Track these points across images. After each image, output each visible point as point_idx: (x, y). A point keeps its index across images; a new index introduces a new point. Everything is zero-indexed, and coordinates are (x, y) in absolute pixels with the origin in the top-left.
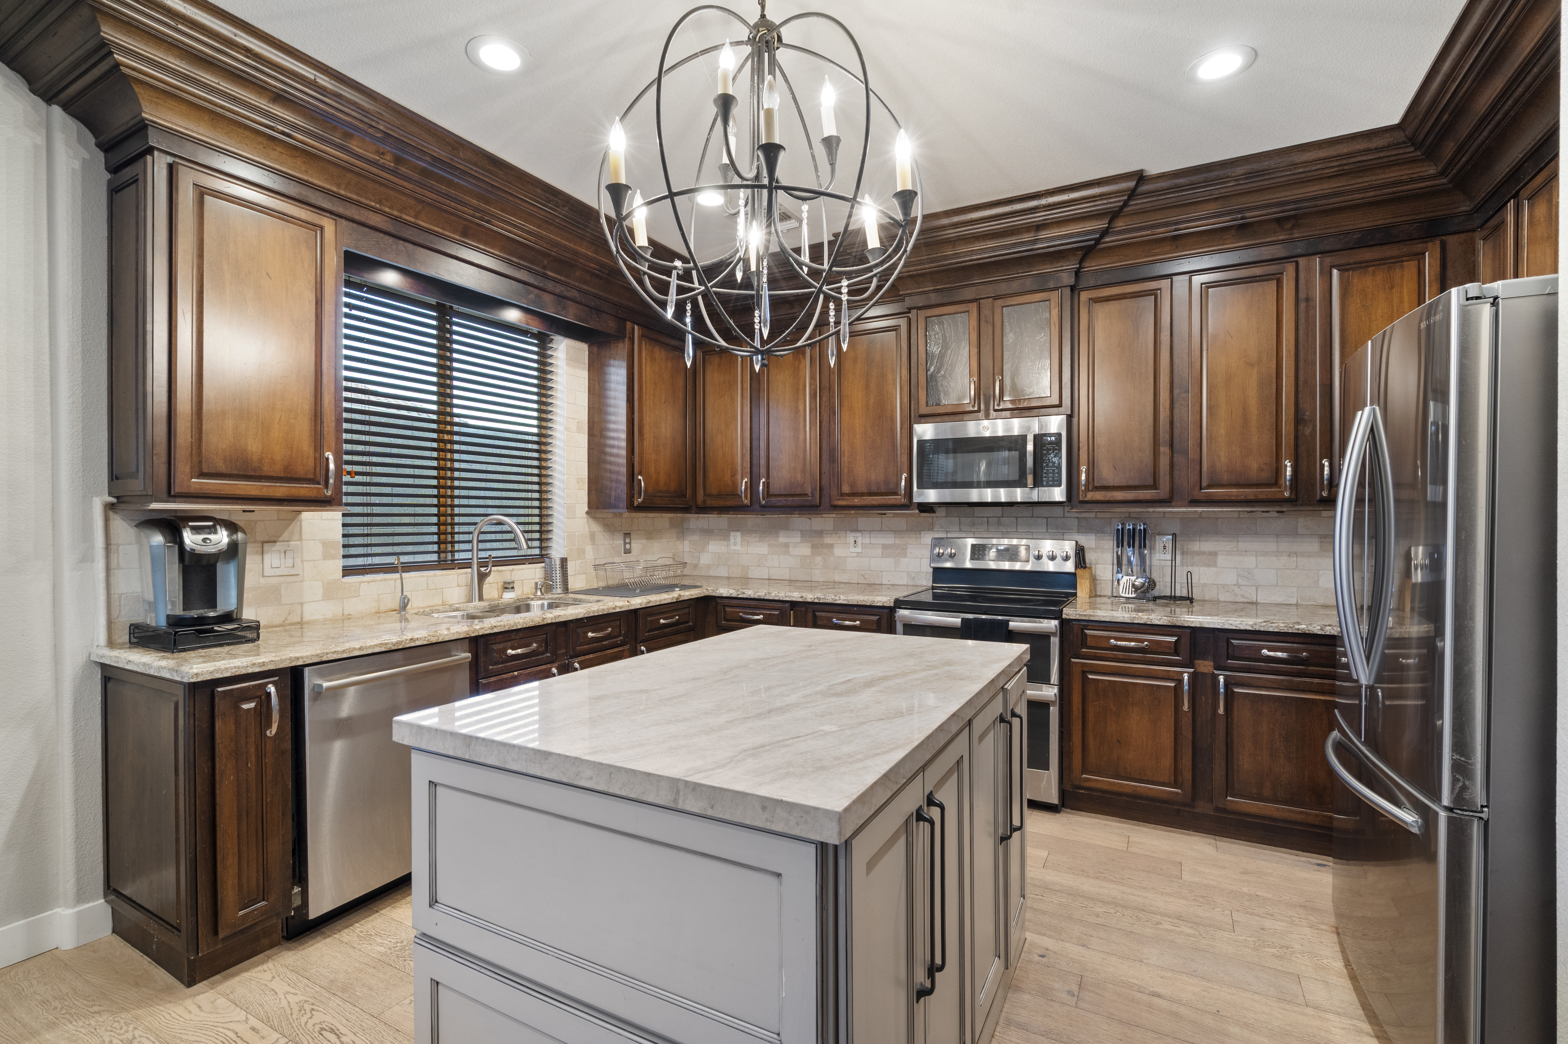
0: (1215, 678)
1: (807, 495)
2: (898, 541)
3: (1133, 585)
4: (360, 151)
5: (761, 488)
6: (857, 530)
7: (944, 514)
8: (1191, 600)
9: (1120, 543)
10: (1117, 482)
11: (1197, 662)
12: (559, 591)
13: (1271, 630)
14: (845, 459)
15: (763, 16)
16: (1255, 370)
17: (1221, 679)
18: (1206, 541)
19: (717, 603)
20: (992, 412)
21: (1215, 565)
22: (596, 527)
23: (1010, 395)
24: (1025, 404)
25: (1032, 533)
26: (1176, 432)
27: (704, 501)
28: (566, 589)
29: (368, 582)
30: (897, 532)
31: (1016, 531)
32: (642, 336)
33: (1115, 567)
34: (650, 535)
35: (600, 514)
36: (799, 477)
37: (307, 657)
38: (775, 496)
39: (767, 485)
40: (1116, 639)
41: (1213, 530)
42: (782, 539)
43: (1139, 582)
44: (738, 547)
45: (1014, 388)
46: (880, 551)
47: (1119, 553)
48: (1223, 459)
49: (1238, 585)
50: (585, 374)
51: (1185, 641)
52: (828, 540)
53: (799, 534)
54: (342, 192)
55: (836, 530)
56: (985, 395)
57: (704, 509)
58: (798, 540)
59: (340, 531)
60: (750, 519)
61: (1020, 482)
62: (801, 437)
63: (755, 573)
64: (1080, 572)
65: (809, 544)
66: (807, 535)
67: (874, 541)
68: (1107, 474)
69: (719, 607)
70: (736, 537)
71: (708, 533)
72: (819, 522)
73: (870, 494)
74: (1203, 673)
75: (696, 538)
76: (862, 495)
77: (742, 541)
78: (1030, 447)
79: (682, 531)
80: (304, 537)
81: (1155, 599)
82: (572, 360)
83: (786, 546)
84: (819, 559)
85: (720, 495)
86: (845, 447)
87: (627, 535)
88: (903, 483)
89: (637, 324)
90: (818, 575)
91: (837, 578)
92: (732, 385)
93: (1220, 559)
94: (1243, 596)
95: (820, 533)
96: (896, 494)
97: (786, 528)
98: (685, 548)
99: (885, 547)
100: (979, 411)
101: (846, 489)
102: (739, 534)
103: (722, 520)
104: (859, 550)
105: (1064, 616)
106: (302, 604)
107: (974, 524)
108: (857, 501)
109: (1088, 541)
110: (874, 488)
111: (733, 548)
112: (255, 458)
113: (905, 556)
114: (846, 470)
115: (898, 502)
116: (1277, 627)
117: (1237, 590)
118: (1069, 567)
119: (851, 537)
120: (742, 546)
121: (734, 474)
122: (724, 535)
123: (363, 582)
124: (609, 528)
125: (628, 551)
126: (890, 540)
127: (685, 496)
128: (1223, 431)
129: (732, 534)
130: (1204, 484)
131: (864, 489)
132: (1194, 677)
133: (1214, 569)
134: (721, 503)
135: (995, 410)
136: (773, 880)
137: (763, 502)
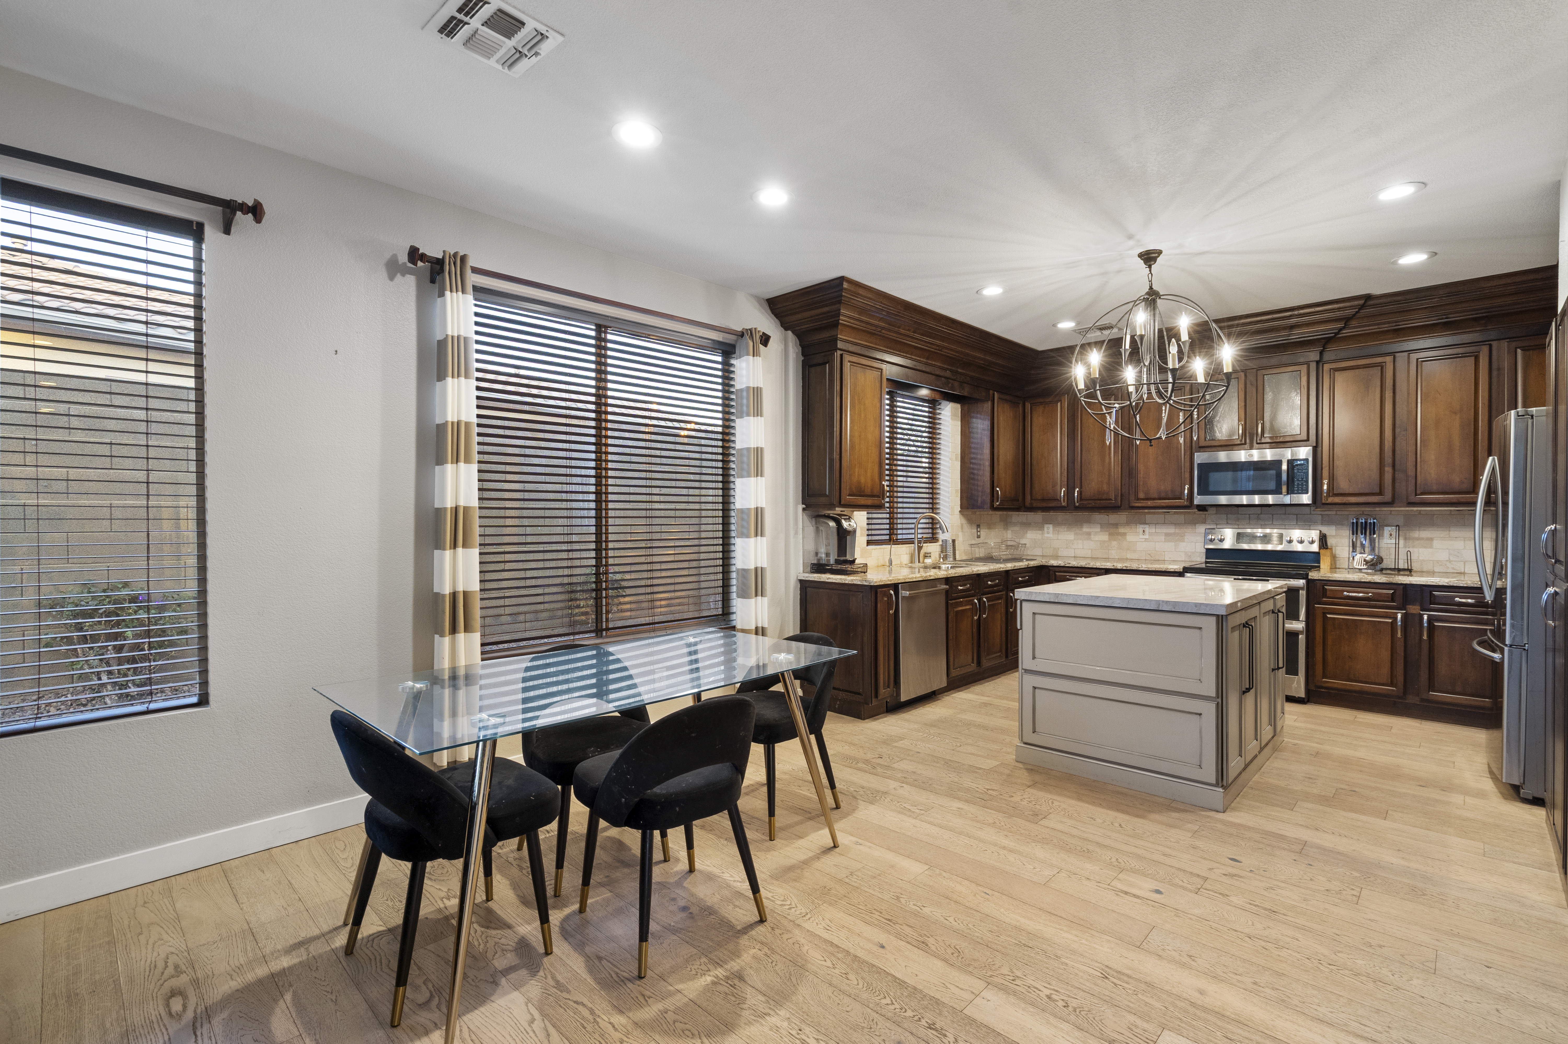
0: (1421, 616)
1: (1111, 499)
2: (1177, 531)
3: (1365, 560)
5: (1076, 494)
6: (1145, 523)
7: (1215, 512)
8: (1410, 571)
9: (1354, 532)
10: (1351, 491)
11: (1408, 606)
12: (951, 559)
13: (1462, 585)
14: (1141, 475)
15: (1151, 288)
16: (1458, 417)
17: (1425, 617)
18: (1424, 530)
19: (1049, 570)
20: (1255, 444)
21: (1431, 547)
22: (964, 521)
23: (1269, 433)
24: (1281, 440)
25: (1285, 525)
26: (1398, 457)
27: (1031, 504)
28: (955, 559)
29: (875, 549)
30: (1176, 524)
31: (1272, 524)
32: (999, 398)
33: (1351, 549)
34: (990, 526)
35: (969, 512)
36: (1105, 487)
37: (900, 580)
38: (1086, 500)
39: (1080, 493)
40: (1348, 592)
41: (1430, 522)
42: (1086, 529)
43: (1369, 558)
44: (1051, 535)
45: (1272, 428)
46: (1163, 538)
47: (1354, 539)
48: (1433, 475)
49: (1449, 561)
50: (959, 423)
51: (1400, 592)
52: (1122, 530)
53: (1099, 526)
55: (1128, 523)
56: (1249, 433)
57: (1031, 509)
58: (1099, 530)
59: (865, 521)
60: (1060, 516)
61: (1277, 491)
62: (1107, 461)
63: (1063, 552)
64: (1322, 552)
65: (1107, 533)
66: (1104, 526)
67: (1158, 530)
68: (1343, 485)
69: (1051, 572)
70: (1049, 528)
71: (1027, 525)
72: (1113, 517)
73: (1160, 499)
74: (1412, 614)
75: (1017, 528)
76: (1154, 499)
77: (1053, 531)
78: (1284, 467)
79: (1006, 524)
81: (1382, 570)
82: (953, 415)
83: (1089, 534)
84: (1114, 543)
85: (1043, 500)
86: (1141, 467)
87: (978, 526)
88: (1186, 491)
89: (997, 391)
90: (1114, 554)
91: (1129, 556)
92: (1053, 426)
93: (1435, 543)
94: (1453, 568)
95: (1116, 525)
96: (1180, 498)
97: (1089, 521)
98: (1009, 534)
99: (1167, 535)
100: (1245, 444)
101: (1141, 495)
102: (1051, 526)
103: (1038, 516)
104: (1147, 537)
105: (1310, 577)
107: (1238, 519)
108: (1149, 503)
109: (1329, 531)
110: (1163, 495)
111: (1046, 535)
113: (1183, 541)
114: (1141, 484)
115: (1182, 504)
116: (1466, 584)
117: (1449, 564)
118: (1315, 548)
119: (1140, 528)
120: (1053, 534)
121: (1054, 486)
122: (1040, 526)
123: (873, 549)
124: (970, 521)
125: (979, 537)
126: (1171, 530)
127: (1018, 500)
128: (1433, 457)
129: (1046, 526)
130: (1418, 492)
131: (1156, 496)
132: (1405, 616)
133: (1430, 550)
134: (1044, 505)
135: (1257, 443)
136: (1198, 631)
137: (1077, 504)
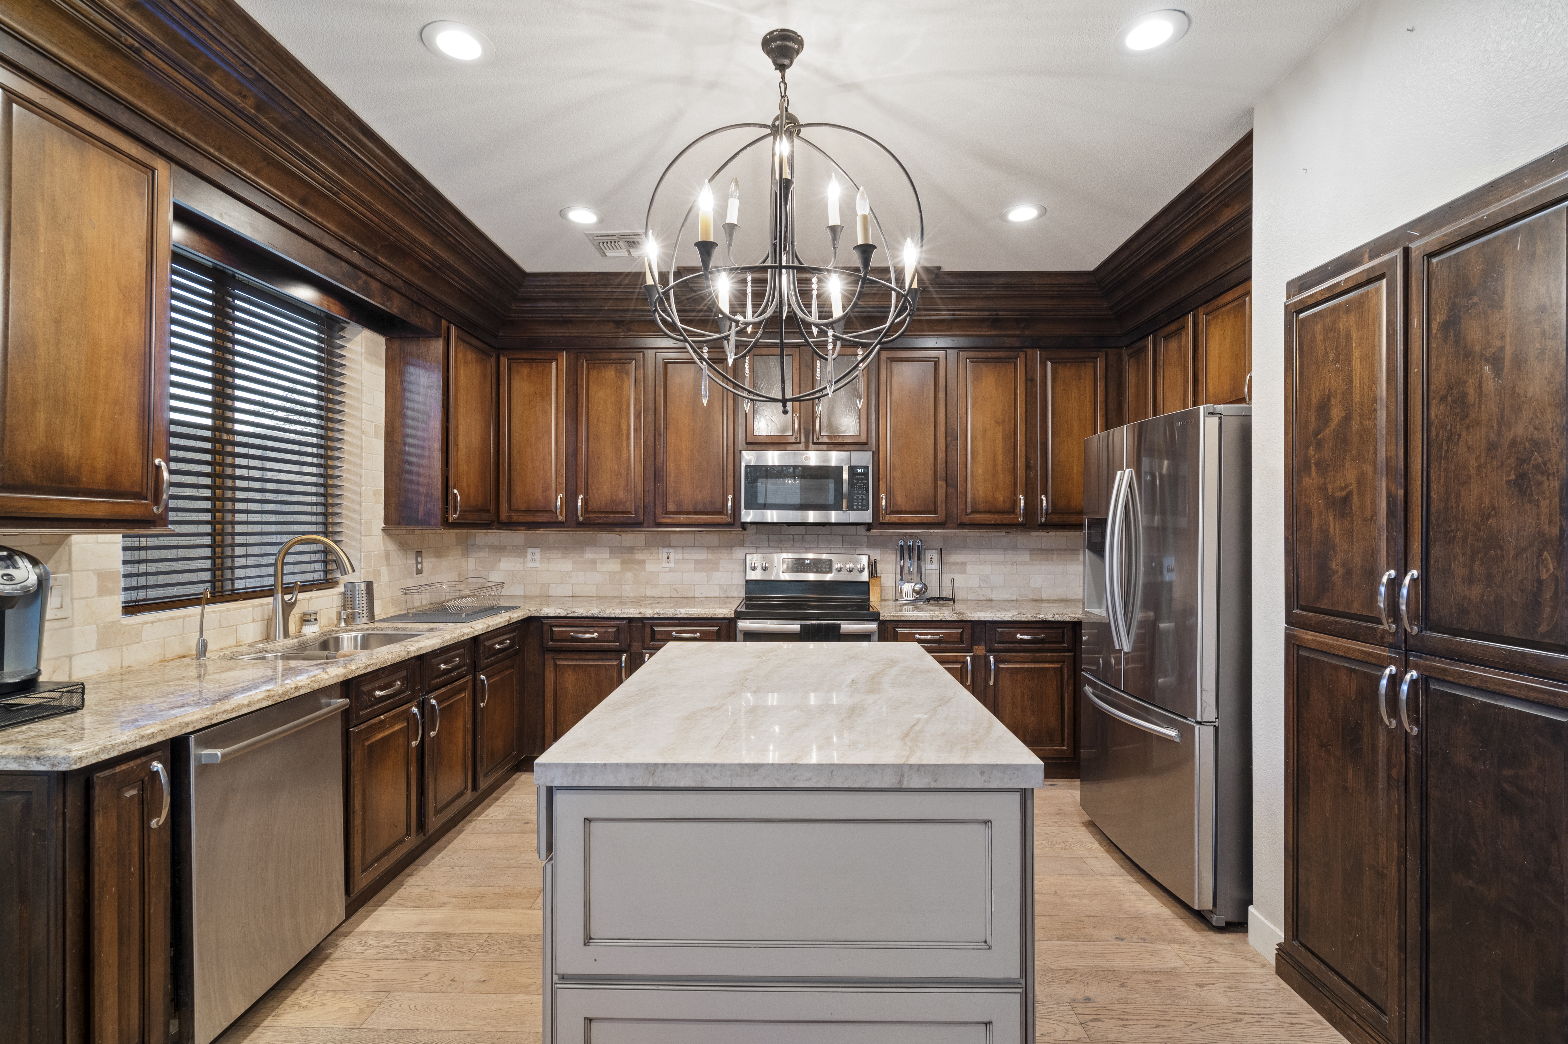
0: (986, 658)
1: (630, 513)
2: (710, 556)
3: (914, 590)
4: (221, 88)
5: (579, 504)
6: (670, 547)
7: (754, 532)
8: (953, 600)
9: (902, 557)
10: (908, 509)
11: (975, 647)
12: (365, 620)
13: (1023, 619)
14: (671, 479)
16: (1001, 428)
17: (992, 658)
18: (959, 554)
19: (542, 623)
20: (811, 444)
21: (965, 573)
22: (391, 546)
23: (827, 431)
24: (840, 440)
25: (831, 548)
26: (949, 470)
27: (510, 516)
28: (371, 617)
29: (152, 623)
30: (709, 548)
31: (818, 547)
32: (458, 337)
33: (899, 577)
34: (439, 552)
35: (401, 531)
36: (622, 495)
37: (197, 721)
38: (595, 512)
39: (586, 502)
40: (919, 634)
42: (589, 555)
43: (918, 587)
44: (537, 565)
45: (830, 426)
46: (693, 566)
47: (902, 564)
48: (980, 492)
49: (980, 587)
50: (382, 371)
51: (968, 631)
52: (639, 556)
53: (607, 550)
54: (179, 130)
55: (648, 546)
56: (805, 429)
57: (510, 525)
58: (607, 556)
60: (552, 535)
61: (837, 507)
62: (624, 456)
63: (556, 590)
64: (873, 581)
65: (619, 561)
66: (616, 551)
67: (686, 556)
68: (901, 500)
69: (546, 628)
70: (535, 554)
71: (500, 549)
72: (629, 538)
73: (696, 513)
74: (978, 656)
75: (483, 555)
76: (688, 513)
77: (541, 558)
78: (845, 476)
79: (467, 548)
80: (74, 567)
81: (929, 600)
82: (371, 355)
83: (594, 562)
84: (629, 575)
85: (529, 511)
86: (671, 467)
87: (419, 553)
88: (730, 504)
89: (454, 324)
90: (628, 590)
91: (649, 593)
92: (545, 396)
93: (968, 567)
94: (983, 595)
95: (631, 549)
96: (721, 513)
97: (593, 544)
98: (471, 564)
99: (697, 562)
100: (800, 443)
101: (671, 507)
102: (538, 550)
103: (518, 537)
104: (672, 565)
105: (881, 618)
106: (70, 657)
107: (781, 541)
108: (683, 518)
109: (876, 554)
110: (700, 508)
111: (530, 565)
112: (72, 464)
113: (717, 570)
114: (672, 490)
115: (724, 521)
116: (1027, 617)
117: (980, 591)
118: (865, 577)
119: (663, 553)
120: (541, 563)
121: (546, 489)
122: (520, 551)
123: (146, 623)
124: (403, 546)
125: (419, 572)
126: (702, 555)
127: (489, 511)
128: (980, 471)
129: (530, 550)
130: (969, 511)
131: (691, 509)
132: (973, 659)
133: (964, 576)
134: (530, 518)
135: (814, 443)
136: (982, 827)
137: (581, 519)
